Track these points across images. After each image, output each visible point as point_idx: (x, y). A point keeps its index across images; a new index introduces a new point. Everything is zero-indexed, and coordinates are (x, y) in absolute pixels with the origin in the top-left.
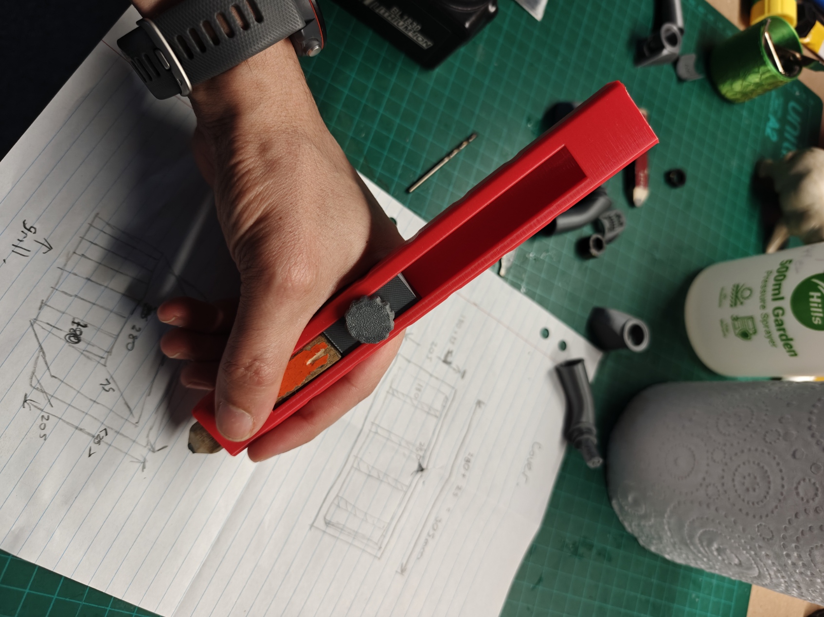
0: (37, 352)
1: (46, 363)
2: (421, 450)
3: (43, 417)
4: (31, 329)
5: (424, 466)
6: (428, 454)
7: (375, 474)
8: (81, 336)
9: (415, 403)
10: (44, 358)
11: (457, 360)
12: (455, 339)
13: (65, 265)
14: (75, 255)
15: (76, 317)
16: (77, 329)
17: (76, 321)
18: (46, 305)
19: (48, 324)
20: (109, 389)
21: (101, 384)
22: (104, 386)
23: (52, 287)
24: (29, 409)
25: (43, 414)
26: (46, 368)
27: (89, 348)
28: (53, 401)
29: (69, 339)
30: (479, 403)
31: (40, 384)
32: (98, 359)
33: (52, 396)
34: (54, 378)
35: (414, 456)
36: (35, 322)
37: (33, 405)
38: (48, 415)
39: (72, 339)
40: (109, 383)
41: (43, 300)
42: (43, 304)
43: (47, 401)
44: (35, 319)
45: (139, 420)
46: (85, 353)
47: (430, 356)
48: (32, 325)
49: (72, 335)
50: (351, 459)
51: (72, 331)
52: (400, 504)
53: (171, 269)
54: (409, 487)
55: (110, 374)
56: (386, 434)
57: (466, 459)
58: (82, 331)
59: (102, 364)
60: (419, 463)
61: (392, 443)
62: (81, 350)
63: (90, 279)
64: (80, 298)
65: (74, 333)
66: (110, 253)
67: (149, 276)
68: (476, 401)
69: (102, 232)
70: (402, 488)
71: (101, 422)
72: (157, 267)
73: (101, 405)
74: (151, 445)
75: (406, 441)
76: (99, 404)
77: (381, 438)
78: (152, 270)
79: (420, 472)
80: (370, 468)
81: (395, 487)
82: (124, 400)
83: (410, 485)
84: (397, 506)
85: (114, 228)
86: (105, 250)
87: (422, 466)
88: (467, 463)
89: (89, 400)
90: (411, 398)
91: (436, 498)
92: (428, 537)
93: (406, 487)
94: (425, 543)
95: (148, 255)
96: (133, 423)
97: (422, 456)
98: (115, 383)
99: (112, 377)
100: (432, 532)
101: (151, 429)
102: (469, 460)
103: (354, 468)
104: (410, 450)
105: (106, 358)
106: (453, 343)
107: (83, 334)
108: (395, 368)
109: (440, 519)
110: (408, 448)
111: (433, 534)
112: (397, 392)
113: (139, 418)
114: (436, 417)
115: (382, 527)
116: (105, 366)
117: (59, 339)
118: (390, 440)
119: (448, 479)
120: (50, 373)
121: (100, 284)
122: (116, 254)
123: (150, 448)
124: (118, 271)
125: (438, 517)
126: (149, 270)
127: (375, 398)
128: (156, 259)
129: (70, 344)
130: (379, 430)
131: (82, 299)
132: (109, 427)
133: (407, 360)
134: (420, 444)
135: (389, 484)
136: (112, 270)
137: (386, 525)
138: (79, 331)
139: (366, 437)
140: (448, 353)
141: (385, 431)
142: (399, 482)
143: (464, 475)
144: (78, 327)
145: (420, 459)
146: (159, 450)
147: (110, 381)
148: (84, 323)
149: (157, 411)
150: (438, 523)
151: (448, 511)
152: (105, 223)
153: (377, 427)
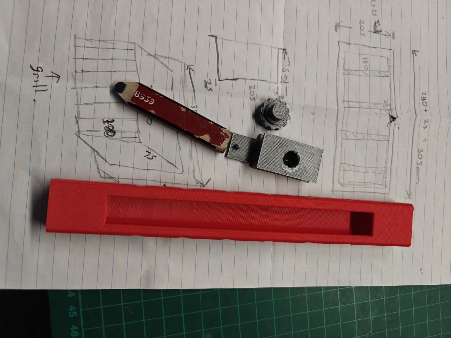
0: (93, 153)
1: (102, 158)
2: (387, 105)
4: (79, 139)
5: (395, 116)
6: (393, 106)
7: (360, 136)
8: (114, 129)
9: (368, 73)
10: (99, 155)
11: (384, 27)
12: (376, 11)
13: (75, 84)
14: (77, 73)
15: (104, 117)
16: (108, 125)
17: (105, 120)
18: (79, 118)
19: (88, 131)
20: (152, 157)
21: (145, 156)
22: (147, 157)
23: (76, 104)
26: (104, 161)
27: (124, 135)
28: (121, 180)
29: (108, 134)
30: (414, 52)
31: (106, 174)
32: (133, 140)
33: (119, 178)
34: (113, 166)
35: (384, 112)
36: (79, 134)
39: (109, 134)
40: (150, 153)
41: (75, 116)
42: (77, 119)
44: (78, 131)
45: (183, 170)
46: (123, 139)
47: (363, 32)
48: (78, 136)
49: (108, 131)
50: (339, 133)
51: (106, 128)
52: (388, 151)
53: (147, 52)
54: (389, 136)
55: (147, 147)
56: (357, 105)
57: (422, 98)
58: (113, 125)
59: (138, 142)
60: (390, 115)
61: (364, 109)
62: (119, 138)
63: (97, 86)
64: (98, 103)
65: (108, 129)
66: (100, 61)
67: (135, 65)
68: (412, 52)
69: (85, 48)
70: (384, 139)
71: (159, 182)
72: (136, 55)
73: (153, 171)
74: (199, 182)
75: (373, 104)
76: (151, 170)
77: (355, 109)
78: (134, 59)
79: (393, 121)
80: (355, 134)
81: (379, 140)
82: (166, 160)
83: (389, 134)
84: (386, 153)
85: (91, 41)
86: (95, 60)
87: (393, 116)
88: (424, 101)
89: (143, 170)
90: (362, 71)
91: (412, 136)
92: (418, 166)
93: (387, 137)
94: (418, 170)
95: (126, 49)
96: (180, 173)
97: (389, 109)
98: (153, 151)
99: (149, 148)
100: (419, 161)
101: (194, 172)
102: (425, 98)
103: (343, 139)
104: (379, 109)
105: (138, 136)
106: (375, 15)
107: (114, 127)
108: (341, 54)
109: (421, 150)
110: (377, 108)
111: (421, 162)
112: (350, 70)
113: (183, 168)
114: (387, 76)
115: (381, 172)
116: (141, 142)
117: (101, 138)
118: (361, 108)
119: (416, 118)
120: (109, 163)
121: (105, 87)
122: (104, 59)
123: (200, 184)
124: (112, 72)
125: (419, 149)
126: (132, 60)
127: (336, 82)
128: (132, 50)
129: (110, 138)
130: (350, 103)
131: (100, 103)
132: (166, 183)
133: (347, 43)
134: (384, 101)
135: (373, 140)
136: (108, 73)
137: (384, 169)
138: (110, 126)
139: (343, 113)
140: (375, 23)
141: (355, 103)
142: (380, 136)
143: (426, 111)
144: (108, 123)
145: (389, 111)
146: (206, 184)
147: (149, 151)
148: (110, 119)
149: (191, 158)
150: (421, 153)
151: (425, 142)
152: (84, 40)
153: (348, 102)
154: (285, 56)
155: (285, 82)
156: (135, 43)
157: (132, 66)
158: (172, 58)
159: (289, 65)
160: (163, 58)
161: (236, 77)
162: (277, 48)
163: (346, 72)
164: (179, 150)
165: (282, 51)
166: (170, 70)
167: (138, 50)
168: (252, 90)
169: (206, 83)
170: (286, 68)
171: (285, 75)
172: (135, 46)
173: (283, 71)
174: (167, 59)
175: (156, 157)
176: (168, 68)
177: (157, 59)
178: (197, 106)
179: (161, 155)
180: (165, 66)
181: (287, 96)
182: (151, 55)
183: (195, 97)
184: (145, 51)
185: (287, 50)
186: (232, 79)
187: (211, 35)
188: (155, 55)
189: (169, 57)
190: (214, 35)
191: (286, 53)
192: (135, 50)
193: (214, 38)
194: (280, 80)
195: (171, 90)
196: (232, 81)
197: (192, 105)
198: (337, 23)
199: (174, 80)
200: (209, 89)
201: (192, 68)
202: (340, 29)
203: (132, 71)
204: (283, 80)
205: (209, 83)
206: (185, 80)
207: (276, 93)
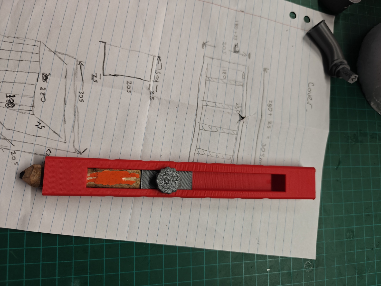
1: (1, 123)
2: (238, 107)
3: (11, 153)
5: (243, 116)
6: (243, 108)
7: (214, 129)
8: (14, 103)
9: (225, 81)
11: (242, 49)
12: (236, 36)
15: (8, 93)
16: (10, 99)
17: (8, 95)
20: (42, 127)
21: (36, 126)
22: (38, 126)
24: (2, 151)
25: (11, 151)
26: (2, 126)
27: (21, 107)
28: (13, 142)
29: (8, 106)
30: (265, 70)
31: (2, 136)
32: (28, 112)
33: (12, 140)
34: (8, 130)
35: (235, 112)
37: (3, 148)
38: (14, 151)
39: (10, 105)
40: (40, 124)
43: (10, 143)
45: (65, 139)
46: (19, 111)
47: (224, 51)
49: (9, 104)
50: (197, 125)
51: (8, 101)
52: (236, 142)
53: (49, 49)
54: (238, 131)
55: (38, 119)
56: (213, 104)
57: (269, 105)
58: (13, 99)
59: (32, 114)
60: (240, 115)
61: (219, 108)
62: (17, 110)
63: (7, 70)
64: (5, 82)
65: (9, 102)
66: (12, 52)
67: (38, 57)
68: (263, 69)
69: (3, 42)
70: (234, 133)
71: (45, 146)
72: (40, 50)
73: (41, 137)
74: (78, 150)
75: (227, 105)
76: (39, 137)
77: (211, 107)
78: (38, 53)
79: (242, 120)
80: (210, 127)
81: (229, 133)
82: (52, 130)
83: (238, 130)
84: (235, 144)
85: (8, 37)
86: (9, 51)
87: (241, 116)
88: (270, 107)
89: (33, 136)
90: (221, 79)
91: (257, 133)
92: (261, 157)
93: (236, 132)
94: (260, 160)
95: (33, 45)
96: (63, 142)
97: (240, 110)
98: (43, 122)
99: (40, 120)
100: (262, 153)
101: (74, 142)
102: (271, 105)
103: (201, 129)
104: (231, 110)
105: (32, 110)
106: (236, 39)
107: (14, 101)
108: (205, 65)
109: (264, 145)
110: (230, 109)
111: (264, 154)
112: (211, 78)
113: (65, 138)
114: (241, 85)
115: (229, 159)
116: (34, 115)
117: (3, 108)
118: (217, 107)
119: (261, 120)
120: (5, 128)
121: (13, 71)
122: (15, 51)
123: (78, 152)
124: (20, 60)
125: (263, 144)
126: (37, 54)
127: (199, 86)
128: (38, 46)
129: (10, 108)
130: (208, 103)
131: (6, 82)
132: (50, 148)
133: (211, 58)
134: (237, 104)
135: (225, 132)
136: (17, 61)
137: (231, 157)
138: (11, 100)
139: (202, 109)
140: (235, 46)
141: (212, 103)
142: (231, 130)
143: (270, 115)
144: (10, 98)
145: (239, 112)
146: (83, 152)
147: (40, 122)
148: (12, 95)
149: (73, 131)
150: (264, 147)
151: (268, 138)
152: (3, 36)
153: (206, 102)
154: (159, 62)
155: (157, 81)
156: (41, 41)
157: (36, 58)
158: (68, 55)
159: (161, 69)
160: (61, 55)
161: (117, 74)
162: (153, 55)
163: (207, 79)
164: (64, 124)
165: (157, 58)
166: (65, 64)
167: (43, 47)
168: (129, 84)
169: (93, 76)
170: (158, 71)
171: (157, 76)
172: (41, 44)
173: (156, 72)
174: (64, 55)
175: (44, 127)
176: (64, 62)
177: (56, 54)
178: (83, 92)
179: (49, 126)
180: (62, 60)
181: (156, 92)
182: (52, 51)
183: (83, 86)
184: (47, 47)
185: (160, 58)
186: (114, 75)
187: (102, 41)
188: (55, 51)
189: (65, 54)
190: (104, 41)
191: (160, 59)
192: (40, 47)
193: (104, 44)
194: (152, 79)
195: (65, 79)
196: (113, 77)
197: (79, 91)
198: (204, 43)
199: (68, 71)
200: (95, 81)
201: (83, 64)
202: (206, 46)
203: (35, 62)
204: (155, 79)
205: (95, 77)
206: (77, 72)
207: (148, 88)
